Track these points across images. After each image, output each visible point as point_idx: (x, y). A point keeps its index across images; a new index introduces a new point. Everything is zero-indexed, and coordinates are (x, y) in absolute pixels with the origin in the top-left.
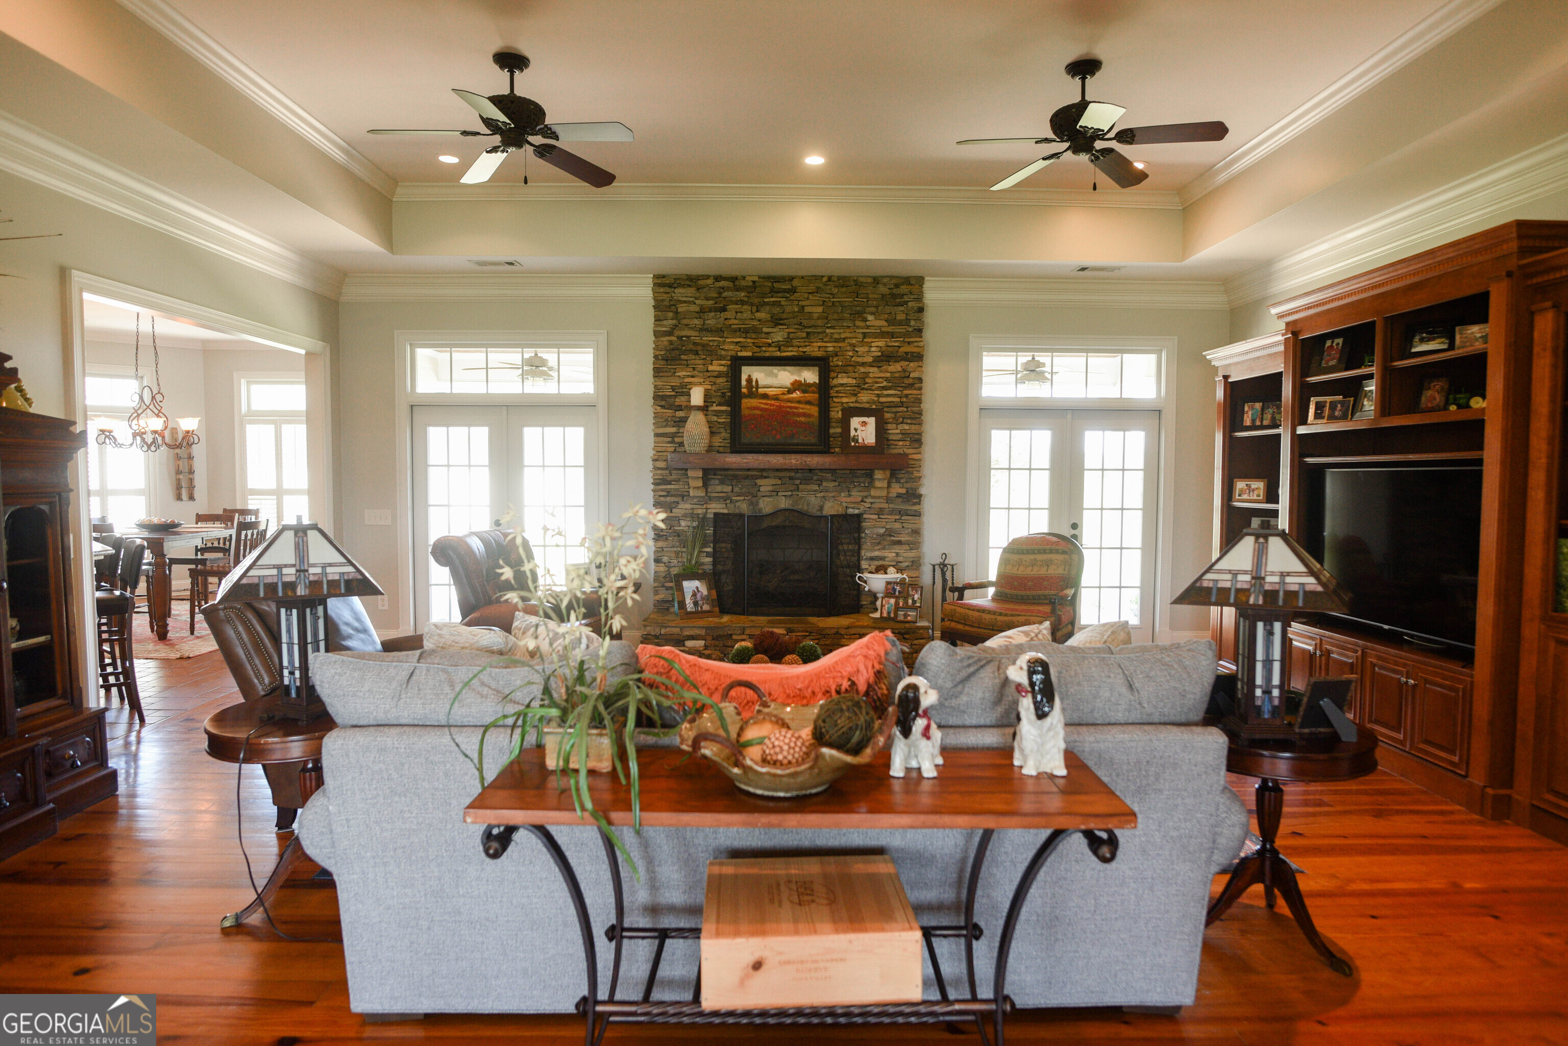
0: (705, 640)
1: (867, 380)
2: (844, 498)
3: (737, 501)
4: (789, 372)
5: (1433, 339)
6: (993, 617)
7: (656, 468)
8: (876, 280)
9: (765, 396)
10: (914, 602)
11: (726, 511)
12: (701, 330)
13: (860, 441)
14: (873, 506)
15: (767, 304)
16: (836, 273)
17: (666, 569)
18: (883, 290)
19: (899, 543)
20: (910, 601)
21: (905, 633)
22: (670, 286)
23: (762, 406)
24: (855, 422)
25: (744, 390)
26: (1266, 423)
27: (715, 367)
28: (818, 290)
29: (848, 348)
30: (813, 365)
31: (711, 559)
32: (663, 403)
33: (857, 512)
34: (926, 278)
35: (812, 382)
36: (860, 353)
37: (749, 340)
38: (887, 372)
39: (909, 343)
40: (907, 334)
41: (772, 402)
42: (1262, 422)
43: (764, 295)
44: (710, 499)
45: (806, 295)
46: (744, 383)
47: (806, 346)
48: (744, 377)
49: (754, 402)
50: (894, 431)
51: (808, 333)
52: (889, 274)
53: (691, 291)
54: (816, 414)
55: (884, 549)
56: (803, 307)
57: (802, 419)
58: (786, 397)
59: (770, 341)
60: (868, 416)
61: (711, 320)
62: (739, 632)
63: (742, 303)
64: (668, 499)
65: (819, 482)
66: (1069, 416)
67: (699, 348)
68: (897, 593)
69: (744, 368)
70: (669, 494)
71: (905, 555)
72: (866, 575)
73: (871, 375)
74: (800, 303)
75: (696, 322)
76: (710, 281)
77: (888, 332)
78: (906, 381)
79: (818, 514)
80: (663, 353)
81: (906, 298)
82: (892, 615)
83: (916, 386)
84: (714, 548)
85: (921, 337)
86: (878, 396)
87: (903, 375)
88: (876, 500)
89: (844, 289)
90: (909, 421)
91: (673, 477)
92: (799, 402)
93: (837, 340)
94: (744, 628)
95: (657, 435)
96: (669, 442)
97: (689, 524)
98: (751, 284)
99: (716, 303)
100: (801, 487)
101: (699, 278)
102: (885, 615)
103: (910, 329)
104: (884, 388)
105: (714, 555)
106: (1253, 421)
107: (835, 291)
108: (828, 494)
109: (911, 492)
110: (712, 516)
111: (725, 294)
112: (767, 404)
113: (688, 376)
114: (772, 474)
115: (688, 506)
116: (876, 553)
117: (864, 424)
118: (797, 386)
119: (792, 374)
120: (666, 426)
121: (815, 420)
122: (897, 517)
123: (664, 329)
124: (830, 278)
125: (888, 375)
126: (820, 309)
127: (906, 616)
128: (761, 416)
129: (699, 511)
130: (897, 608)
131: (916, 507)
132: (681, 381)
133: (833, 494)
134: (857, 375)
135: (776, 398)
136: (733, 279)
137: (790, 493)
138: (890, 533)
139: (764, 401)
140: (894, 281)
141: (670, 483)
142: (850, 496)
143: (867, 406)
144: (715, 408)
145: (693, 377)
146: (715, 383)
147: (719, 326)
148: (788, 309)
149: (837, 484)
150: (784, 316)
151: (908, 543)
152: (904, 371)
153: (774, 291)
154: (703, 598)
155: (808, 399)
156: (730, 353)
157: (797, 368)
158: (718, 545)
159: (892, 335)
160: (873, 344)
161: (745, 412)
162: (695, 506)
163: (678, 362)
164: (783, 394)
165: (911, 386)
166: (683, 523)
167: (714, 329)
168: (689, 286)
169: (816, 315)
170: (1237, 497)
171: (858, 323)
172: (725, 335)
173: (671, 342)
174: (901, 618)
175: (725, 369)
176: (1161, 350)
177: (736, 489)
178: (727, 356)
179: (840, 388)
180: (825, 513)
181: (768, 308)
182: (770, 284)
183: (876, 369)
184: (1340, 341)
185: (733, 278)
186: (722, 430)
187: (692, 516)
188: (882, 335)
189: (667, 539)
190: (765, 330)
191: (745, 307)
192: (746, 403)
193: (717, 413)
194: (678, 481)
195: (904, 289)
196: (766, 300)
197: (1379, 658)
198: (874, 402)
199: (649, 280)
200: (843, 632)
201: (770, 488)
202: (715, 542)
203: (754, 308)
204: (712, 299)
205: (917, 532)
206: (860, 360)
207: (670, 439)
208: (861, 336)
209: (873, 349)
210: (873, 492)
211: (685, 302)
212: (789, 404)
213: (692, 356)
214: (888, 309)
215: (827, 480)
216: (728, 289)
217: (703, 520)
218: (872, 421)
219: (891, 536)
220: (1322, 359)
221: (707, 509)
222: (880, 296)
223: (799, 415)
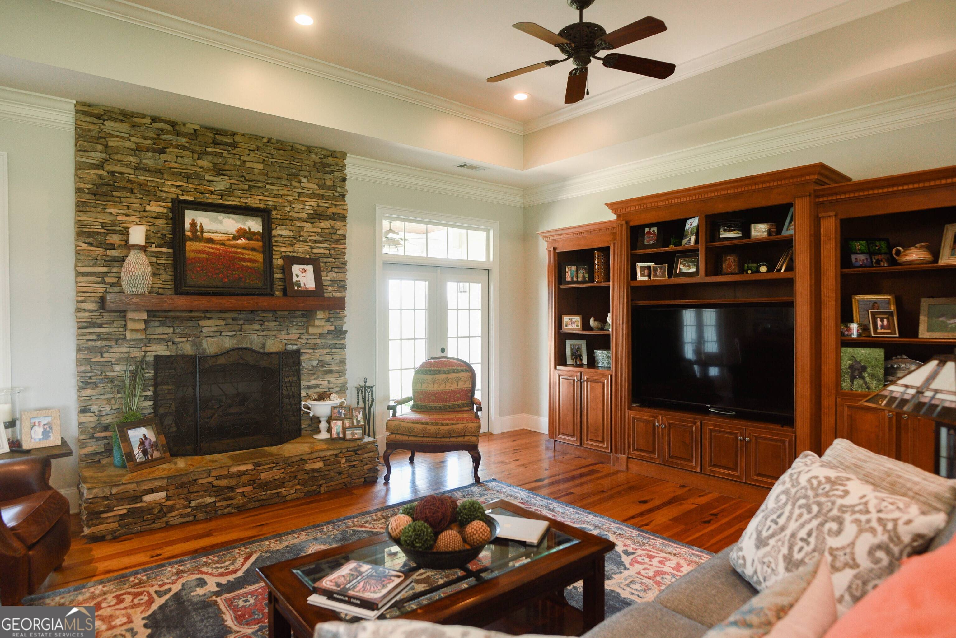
0: (167, 491)
1: (302, 233)
2: (283, 335)
3: (179, 343)
4: (233, 219)
5: (732, 231)
6: (436, 427)
7: (78, 310)
8: (309, 149)
9: (211, 241)
10: (358, 421)
11: (168, 353)
12: (136, 168)
13: (302, 285)
14: (309, 341)
15: (210, 153)
16: (275, 136)
17: (96, 418)
18: (316, 158)
19: (331, 372)
20: (355, 422)
21: (358, 450)
22: (98, 117)
23: (208, 250)
24: (296, 269)
25: (188, 233)
26: (580, 279)
27: (154, 207)
28: (258, 149)
29: (286, 204)
30: (257, 216)
31: (151, 403)
32: (90, 240)
33: (295, 347)
34: (348, 155)
35: (256, 231)
36: (296, 210)
37: (190, 185)
38: (319, 228)
39: (335, 205)
40: (334, 198)
41: (218, 247)
42: (577, 279)
43: (206, 145)
44: (149, 341)
45: (247, 152)
46: (188, 226)
47: (247, 198)
48: (188, 221)
49: (199, 246)
50: (326, 277)
51: (249, 186)
52: (321, 146)
53: (124, 127)
54: (261, 260)
55: (318, 378)
56: (245, 161)
57: (249, 264)
58: (231, 243)
59: (212, 189)
60: (307, 264)
61: (149, 160)
62: (205, 475)
63: (184, 148)
64: (98, 343)
65: (261, 322)
66: (439, 271)
67: (135, 186)
68: (343, 416)
69: (187, 212)
70: (99, 337)
71: (335, 382)
72: (310, 403)
73: (305, 229)
74: (242, 158)
75: (131, 159)
76: (144, 121)
77: (319, 195)
78: (334, 237)
79: (261, 350)
80: (89, 186)
81: (332, 169)
82: (341, 436)
83: (342, 241)
84: (155, 392)
85: (345, 201)
86: (312, 248)
87: (332, 231)
88: (311, 337)
89: (282, 152)
90: (336, 270)
91: (105, 319)
92: (244, 248)
93: (275, 196)
94: (210, 471)
95: (78, 274)
96: (98, 283)
97: (125, 368)
98: (192, 131)
99: (154, 144)
100: (244, 327)
101: (133, 115)
102: (335, 436)
103: (337, 194)
104: (315, 241)
105: (155, 398)
106: (572, 278)
107: (274, 152)
108: (269, 333)
109: (338, 329)
110: (152, 358)
111: (165, 136)
112: (213, 248)
113: (122, 214)
114: (214, 315)
115: (124, 350)
116: (312, 383)
117: (304, 271)
118: (242, 233)
119: (237, 222)
120: (95, 265)
121: (260, 265)
122: (328, 350)
123: (91, 161)
124: (269, 141)
125: (319, 230)
126: (261, 166)
127: (353, 434)
128: (207, 259)
129: (137, 354)
130: (344, 429)
131: (342, 342)
132: (112, 218)
133: (274, 333)
134: (293, 228)
135: (222, 243)
136: (173, 124)
137: (234, 333)
138: (322, 364)
139: (210, 245)
140: (324, 153)
141: (101, 326)
142: (289, 333)
143: (302, 255)
144: (154, 248)
145: (127, 215)
146: (154, 225)
147: (158, 167)
148: (231, 161)
149: (277, 323)
150: (227, 167)
151: (338, 372)
152: (333, 228)
153: (215, 143)
154: (152, 446)
155: (254, 246)
156: (170, 196)
157: (242, 217)
158: (159, 388)
159: (322, 197)
160: (306, 203)
161: (190, 255)
162: (132, 350)
163: (109, 198)
164: (229, 240)
165: (337, 241)
166: (117, 368)
167: (153, 169)
168: (122, 121)
169: (256, 171)
170: (565, 327)
171: (294, 183)
172: (165, 176)
173: (100, 177)
174: (349, 436)
175: (165, 211)
176: (489, 230)
177: (178, 331)
178: (167, 198)
179: (279, 239)
180: (267, 350)
181: (210, 158)
182: (212, 135)
183: (309, 225)
184: (655, 229)
185: (173, 122)
186: (162, 271)
187: (128, 360)
188: (314, 196)
189: (96, 386)
190: (207, 178)
191: (186, 153)
192: (190, 246)
193: (156, 255)
194: (111, 323)
195: (331, 160)
196: (208, 149)
197: (715, 426)
198: (307, 253)
199: (69, 105)
200: (306, 457)
201: (215, 329)
202: (155, 385)
203: (196, 156)
204: (151, 139)
205: (343, 362)
206: (296, 215)
207: (100, 279)
208: (296, 195)
209: (307, 207)
210: (311, 330)
211: (117, 137)
212: (235, 250)
213: (125, 194)
214: (319, 175)
215: (268, 320)
216: (168, 132)
217: (141, 363)
218: (310, 268)
219: (323, 366)
220: (644, 240)
221: (146, 352)
222: (312, 163)
223: (245, 260)
